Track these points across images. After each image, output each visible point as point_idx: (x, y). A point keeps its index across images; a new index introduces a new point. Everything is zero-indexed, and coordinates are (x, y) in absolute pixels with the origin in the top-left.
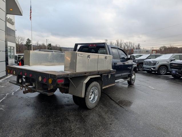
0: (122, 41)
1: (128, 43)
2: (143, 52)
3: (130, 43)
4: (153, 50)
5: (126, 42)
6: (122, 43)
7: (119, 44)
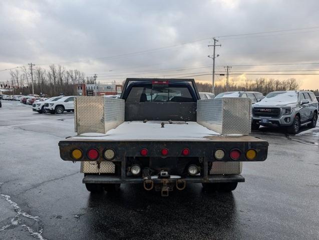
0: (62, 69)
1: (73, 72)
2: (102, 88)
3: (77, 73)
4: (117, 86)
5: (69, 71)
6: (62, 71)
7: (56, 74)
